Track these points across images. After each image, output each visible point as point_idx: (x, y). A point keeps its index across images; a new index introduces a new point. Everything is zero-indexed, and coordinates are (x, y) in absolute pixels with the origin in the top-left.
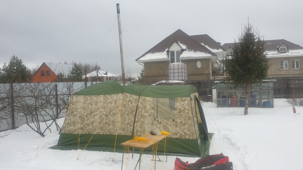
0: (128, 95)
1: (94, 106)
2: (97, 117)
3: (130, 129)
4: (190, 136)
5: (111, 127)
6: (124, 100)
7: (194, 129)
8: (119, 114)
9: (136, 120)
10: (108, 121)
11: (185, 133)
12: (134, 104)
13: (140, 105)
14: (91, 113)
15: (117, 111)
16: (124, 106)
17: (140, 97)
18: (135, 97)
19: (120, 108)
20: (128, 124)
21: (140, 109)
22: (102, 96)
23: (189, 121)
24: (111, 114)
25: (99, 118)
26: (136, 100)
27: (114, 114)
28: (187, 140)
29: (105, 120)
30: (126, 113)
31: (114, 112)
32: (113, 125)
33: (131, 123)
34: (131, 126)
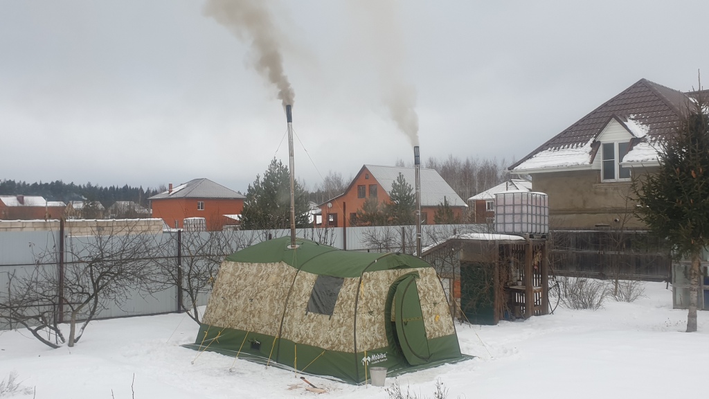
0: (285, 265)
1: (242, 281)
2: (241, 301)
3: (277, 326)
4: (345, 346)
5: (256, 319)
6: (278, 275)
7: (353, 334)
8: (268, 299)
9: (287, 311)
10: (253, 308)
11: (339, 341)
12: (288, 284)
13: (295, 286)
14: (236, 293)
15: (266, 292)
16: (276, 285)
17: (298, 271)
18: (293, 270)
19: (270, 288)
20: (276, 316)
21: (294, 293)
22: (257, 264)
23: (349, 320)
24: (258, 297)
25: (243, 303)
26: (292, 276)
27: (261, 297)
28: (339, 352)
29: (249, 307)
30: (277, 297)
31: (262, 294)
32: (259, 317)
33: (279, 316)
34: (278, 321)
